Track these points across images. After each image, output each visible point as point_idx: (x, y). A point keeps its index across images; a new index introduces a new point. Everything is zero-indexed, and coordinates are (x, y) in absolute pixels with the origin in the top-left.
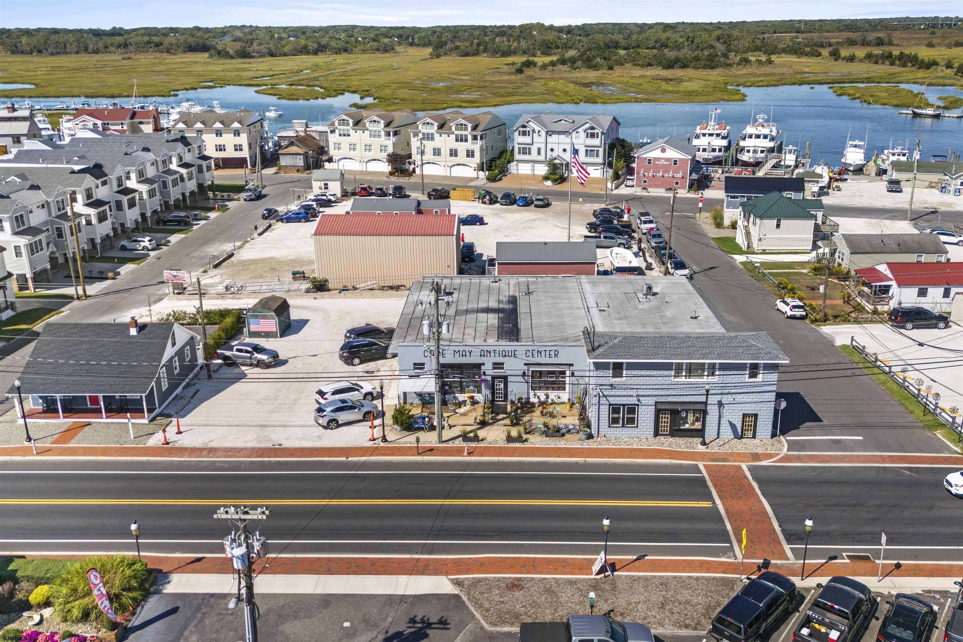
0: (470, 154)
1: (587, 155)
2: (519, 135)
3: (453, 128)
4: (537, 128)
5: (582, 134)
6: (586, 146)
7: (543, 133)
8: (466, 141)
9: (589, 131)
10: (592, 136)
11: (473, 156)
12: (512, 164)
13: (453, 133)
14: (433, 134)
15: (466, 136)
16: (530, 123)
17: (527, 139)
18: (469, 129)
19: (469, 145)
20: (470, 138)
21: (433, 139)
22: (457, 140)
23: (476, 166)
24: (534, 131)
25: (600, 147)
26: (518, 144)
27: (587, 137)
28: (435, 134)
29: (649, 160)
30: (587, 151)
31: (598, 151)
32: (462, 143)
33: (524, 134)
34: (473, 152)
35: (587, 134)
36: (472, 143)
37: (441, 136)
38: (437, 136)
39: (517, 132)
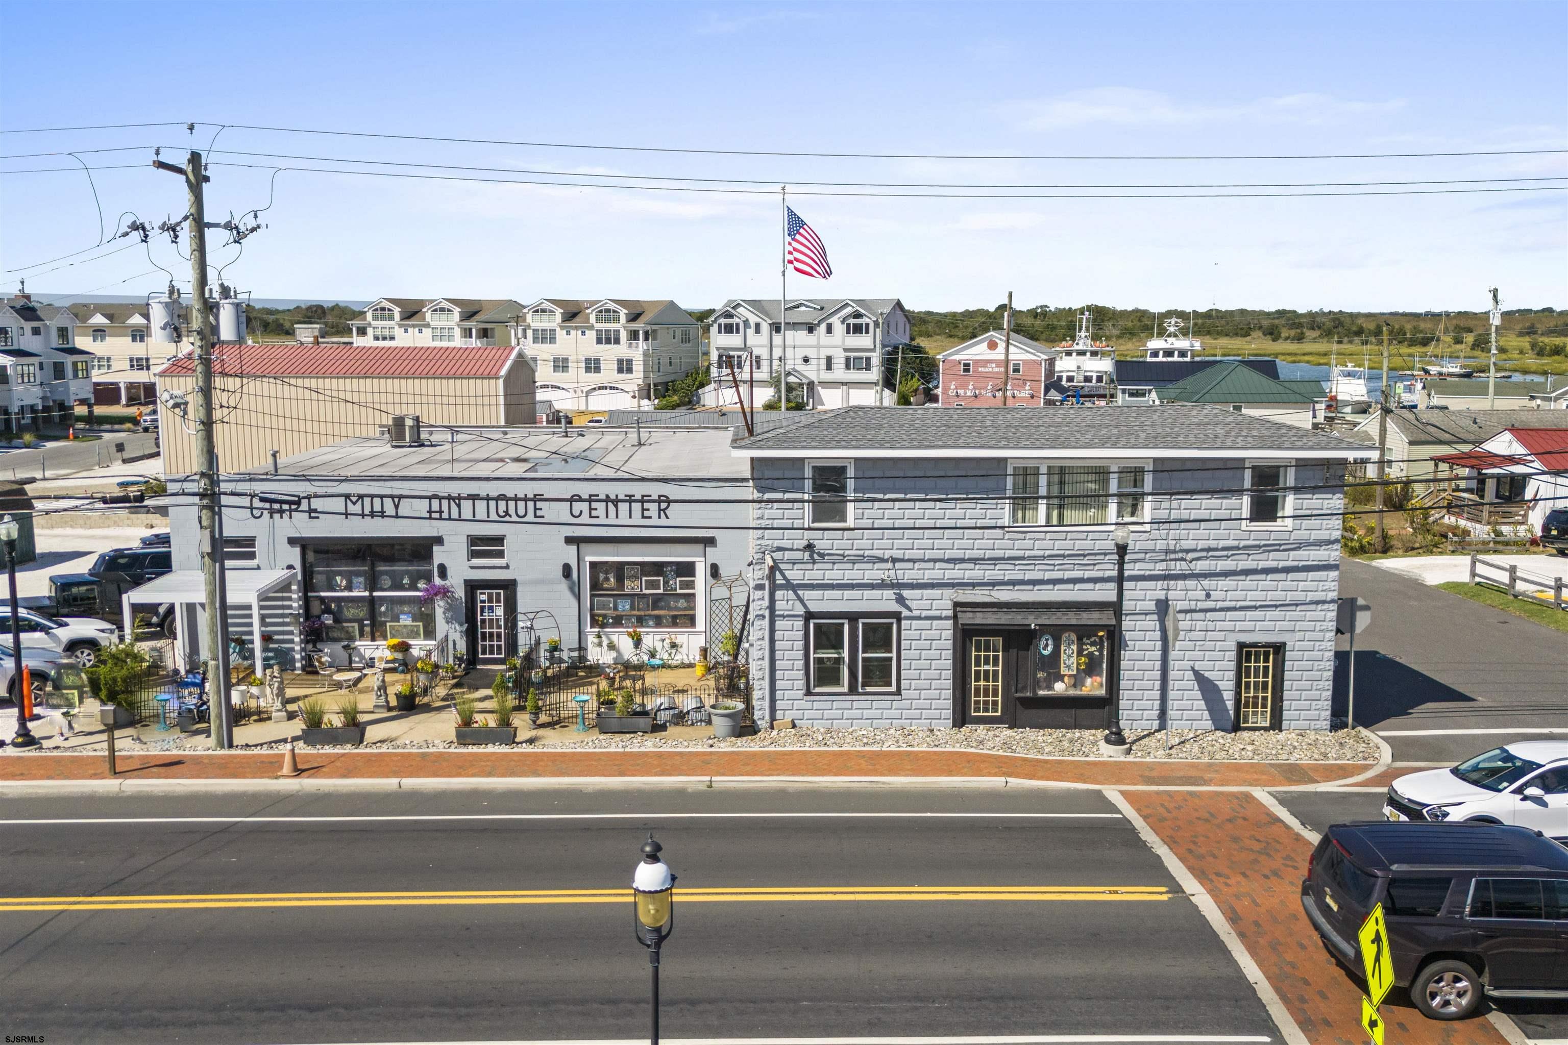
0: (624, 366)
1: (848, 367)
2: (720, 332)
3: (593, 318)
4: (753, 319)
5: (839, 328)
6: (846, 350)
7: (765, 327)
8: (617, 341)
9: (852, 321)
10: (858, 329)
11: (630, 370)
12: (707, 389)
13: (591, 327)
14: (553, 331)
15: (617, 332)
16: (740, 310)
17: (733, 341)
18: (623, 319)
19: (623, 350)
20: (623, 335)
21: (553, 340)
22: (599, 341)
23: (636, 388)
24: (746, 323)
25: (873, 350)
26: (718, 349)
27: (848, 332)
28: (558, 329)
29: (965, 365)
30: (848, 359)
31: (868, 359)
32: (608, 346)
33: (729, 329)
34: (630, 362)
35: (848, 325)
36: (628, 347)
37: (568, 333)
38: (560, 334)
39: (716, 326)
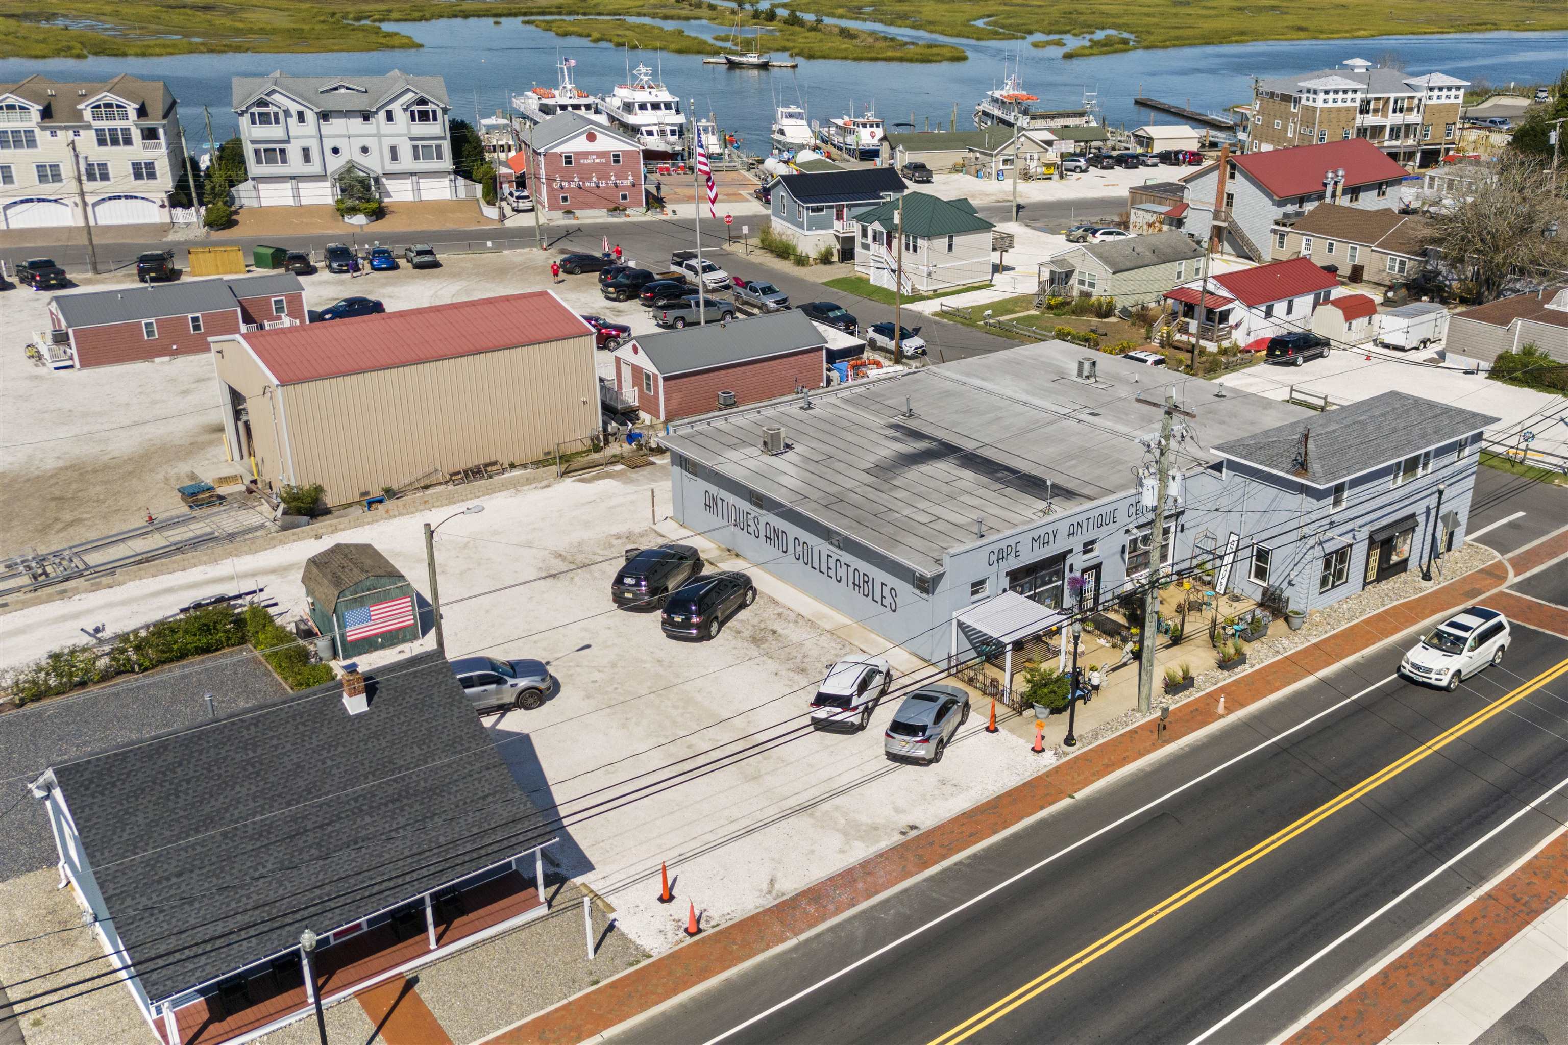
0: (144, 171)
2: (253, 122)
3: (88, 115)
4: (294, 108)
5: (402, 118)
6: (412, 139)
7: (310, 116)
8: (128, 141)
9: (416, 108)
10: (424, 116)
11: (152, 175)
13: (88, 127)
14: (29, 133)
15: (126, 131)
16: (276, 97)
17: (273, 132)
18: (132, 114)
19: (139, 151)
20: (136, 134)
21: (32, 143)
22: (102, 142)
23: (164, 196)
24: (287, 113)
26: (253, 142)
27: (413, 119)
28: (37, 131)
29: (566, 157)
31: (439, 147)
32: (116, 148)
33: (264, 119)
34: (150, 165)
35: (412, 113)
36: (145, 147)
37: (54, 134)
38: (42, 136)
39: (247, 116)
